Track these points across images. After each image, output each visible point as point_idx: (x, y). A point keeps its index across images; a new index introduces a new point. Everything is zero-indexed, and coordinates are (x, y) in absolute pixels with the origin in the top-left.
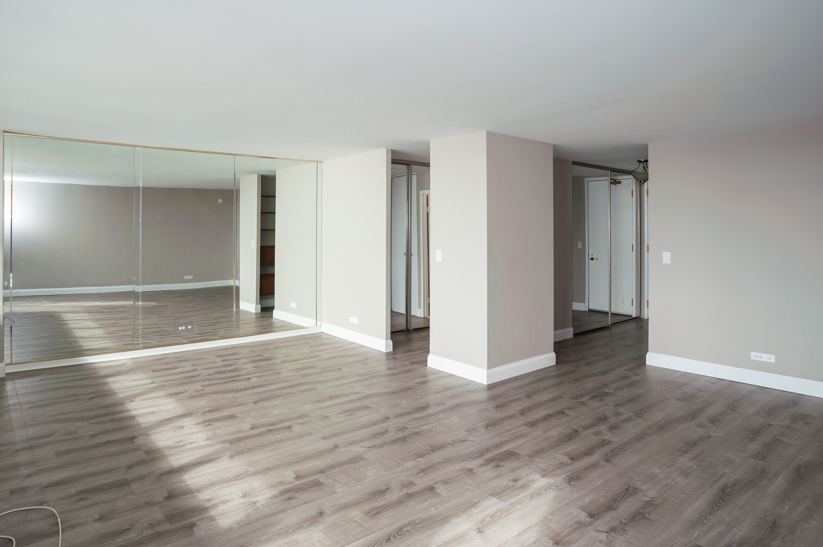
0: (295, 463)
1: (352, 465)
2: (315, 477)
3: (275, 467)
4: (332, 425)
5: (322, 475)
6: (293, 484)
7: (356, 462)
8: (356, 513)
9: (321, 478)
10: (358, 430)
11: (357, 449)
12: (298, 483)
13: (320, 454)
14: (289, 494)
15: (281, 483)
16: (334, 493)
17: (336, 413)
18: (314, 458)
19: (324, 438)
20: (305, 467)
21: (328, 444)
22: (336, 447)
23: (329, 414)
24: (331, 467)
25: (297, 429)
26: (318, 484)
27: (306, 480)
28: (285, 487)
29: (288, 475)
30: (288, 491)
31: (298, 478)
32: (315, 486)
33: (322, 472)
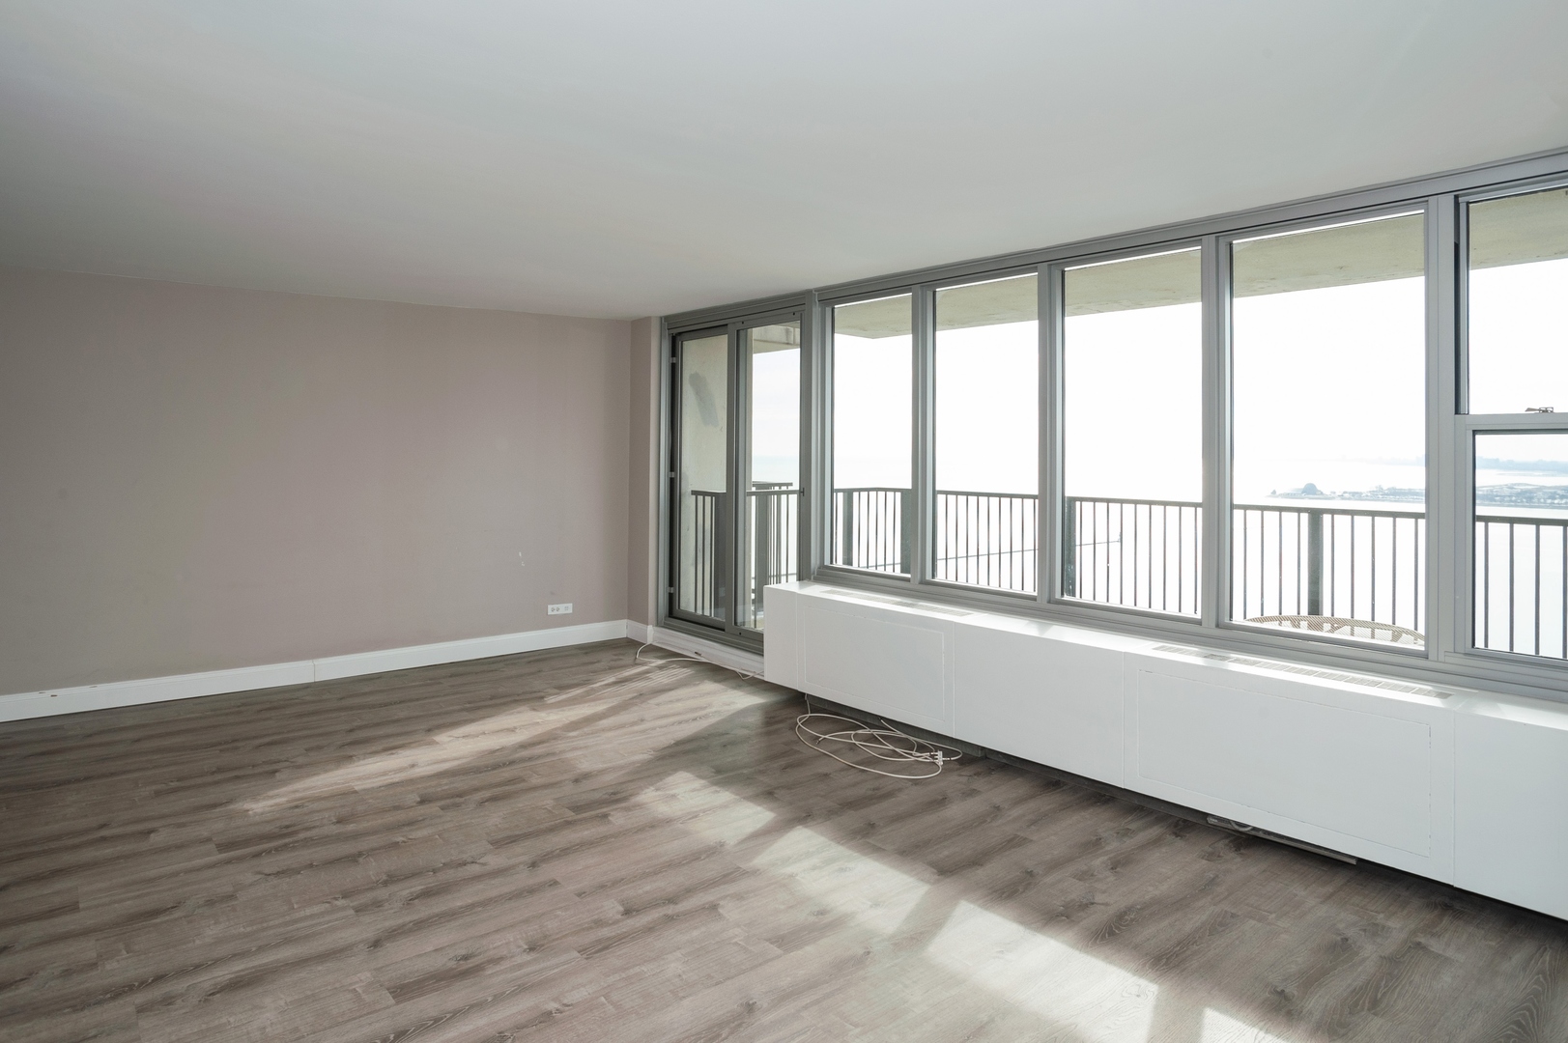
0: (612, 836)
1: (517, 833)
2: (579, 817)
3: (641, 829)
4: (526, 921)
5: (570, 819)
6: (611, 808)
7: (509, 837)
8: (535, 781)
9: (570, 815)
10: (473, 906)
11: (495, 861)
12: (604, 810)
13: (566, 851)
14: (616, 797)
15: (628, 809)
16: (557, 799)
17: (505, 965)
18: (578, 845)
19: (554, 883)
20: (593, 830)
21: (548, 872)
22: (533, 865)
23: (527, 957)
24: (551, 830)
25: (611, 907)
26: (577, 808)
27: (593, 813)
28: (623, 805)
29: (618, 819)
30: (617, 801)
31: (605, 816)
32: (581, 806)
33: (568, 824)
